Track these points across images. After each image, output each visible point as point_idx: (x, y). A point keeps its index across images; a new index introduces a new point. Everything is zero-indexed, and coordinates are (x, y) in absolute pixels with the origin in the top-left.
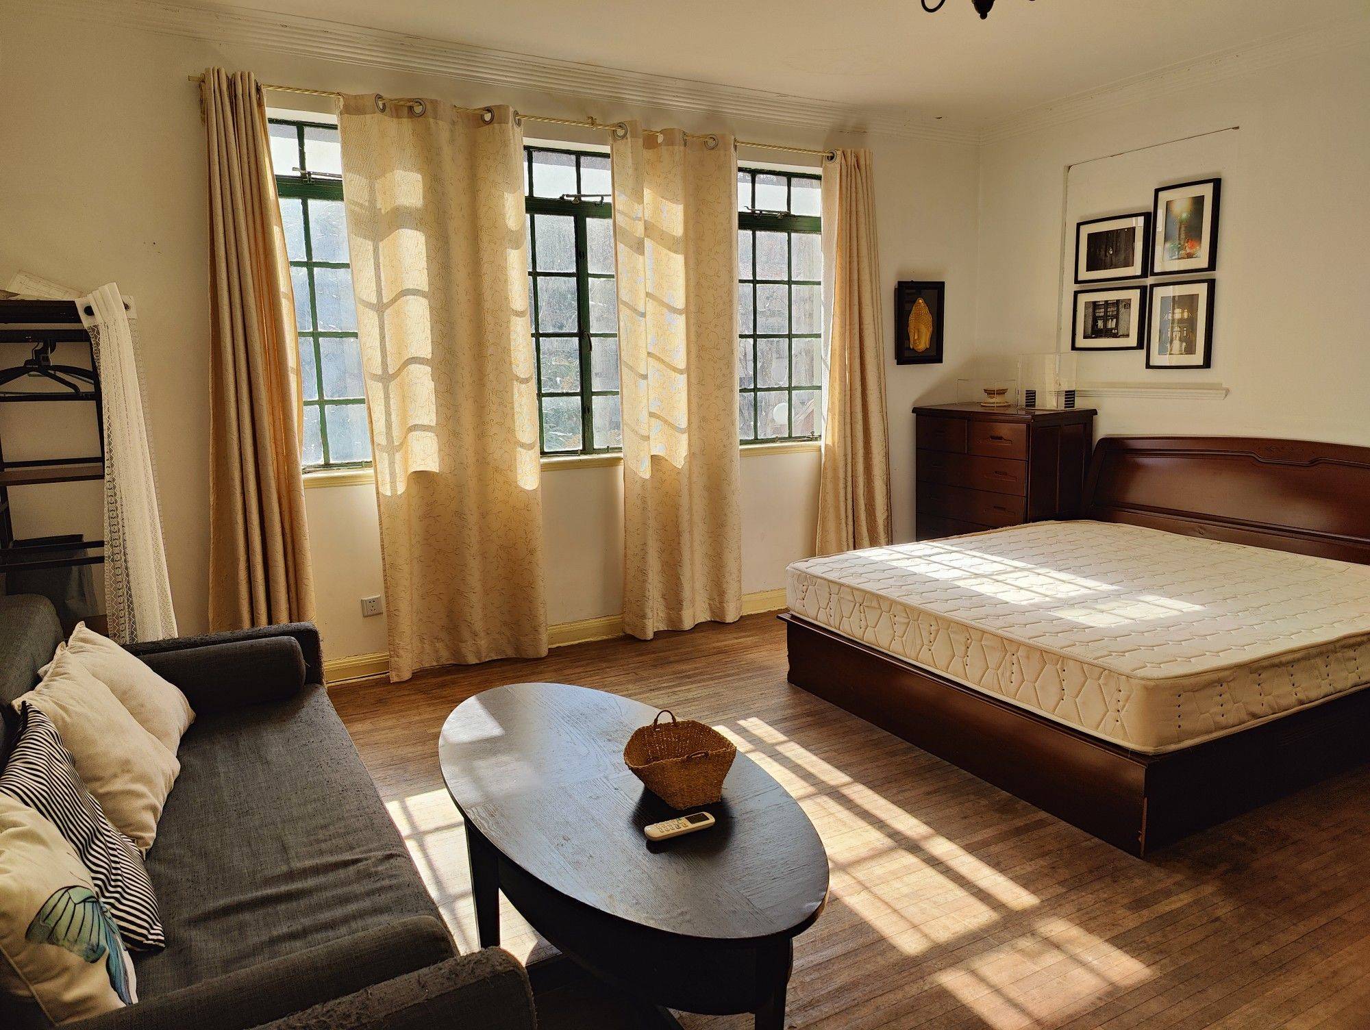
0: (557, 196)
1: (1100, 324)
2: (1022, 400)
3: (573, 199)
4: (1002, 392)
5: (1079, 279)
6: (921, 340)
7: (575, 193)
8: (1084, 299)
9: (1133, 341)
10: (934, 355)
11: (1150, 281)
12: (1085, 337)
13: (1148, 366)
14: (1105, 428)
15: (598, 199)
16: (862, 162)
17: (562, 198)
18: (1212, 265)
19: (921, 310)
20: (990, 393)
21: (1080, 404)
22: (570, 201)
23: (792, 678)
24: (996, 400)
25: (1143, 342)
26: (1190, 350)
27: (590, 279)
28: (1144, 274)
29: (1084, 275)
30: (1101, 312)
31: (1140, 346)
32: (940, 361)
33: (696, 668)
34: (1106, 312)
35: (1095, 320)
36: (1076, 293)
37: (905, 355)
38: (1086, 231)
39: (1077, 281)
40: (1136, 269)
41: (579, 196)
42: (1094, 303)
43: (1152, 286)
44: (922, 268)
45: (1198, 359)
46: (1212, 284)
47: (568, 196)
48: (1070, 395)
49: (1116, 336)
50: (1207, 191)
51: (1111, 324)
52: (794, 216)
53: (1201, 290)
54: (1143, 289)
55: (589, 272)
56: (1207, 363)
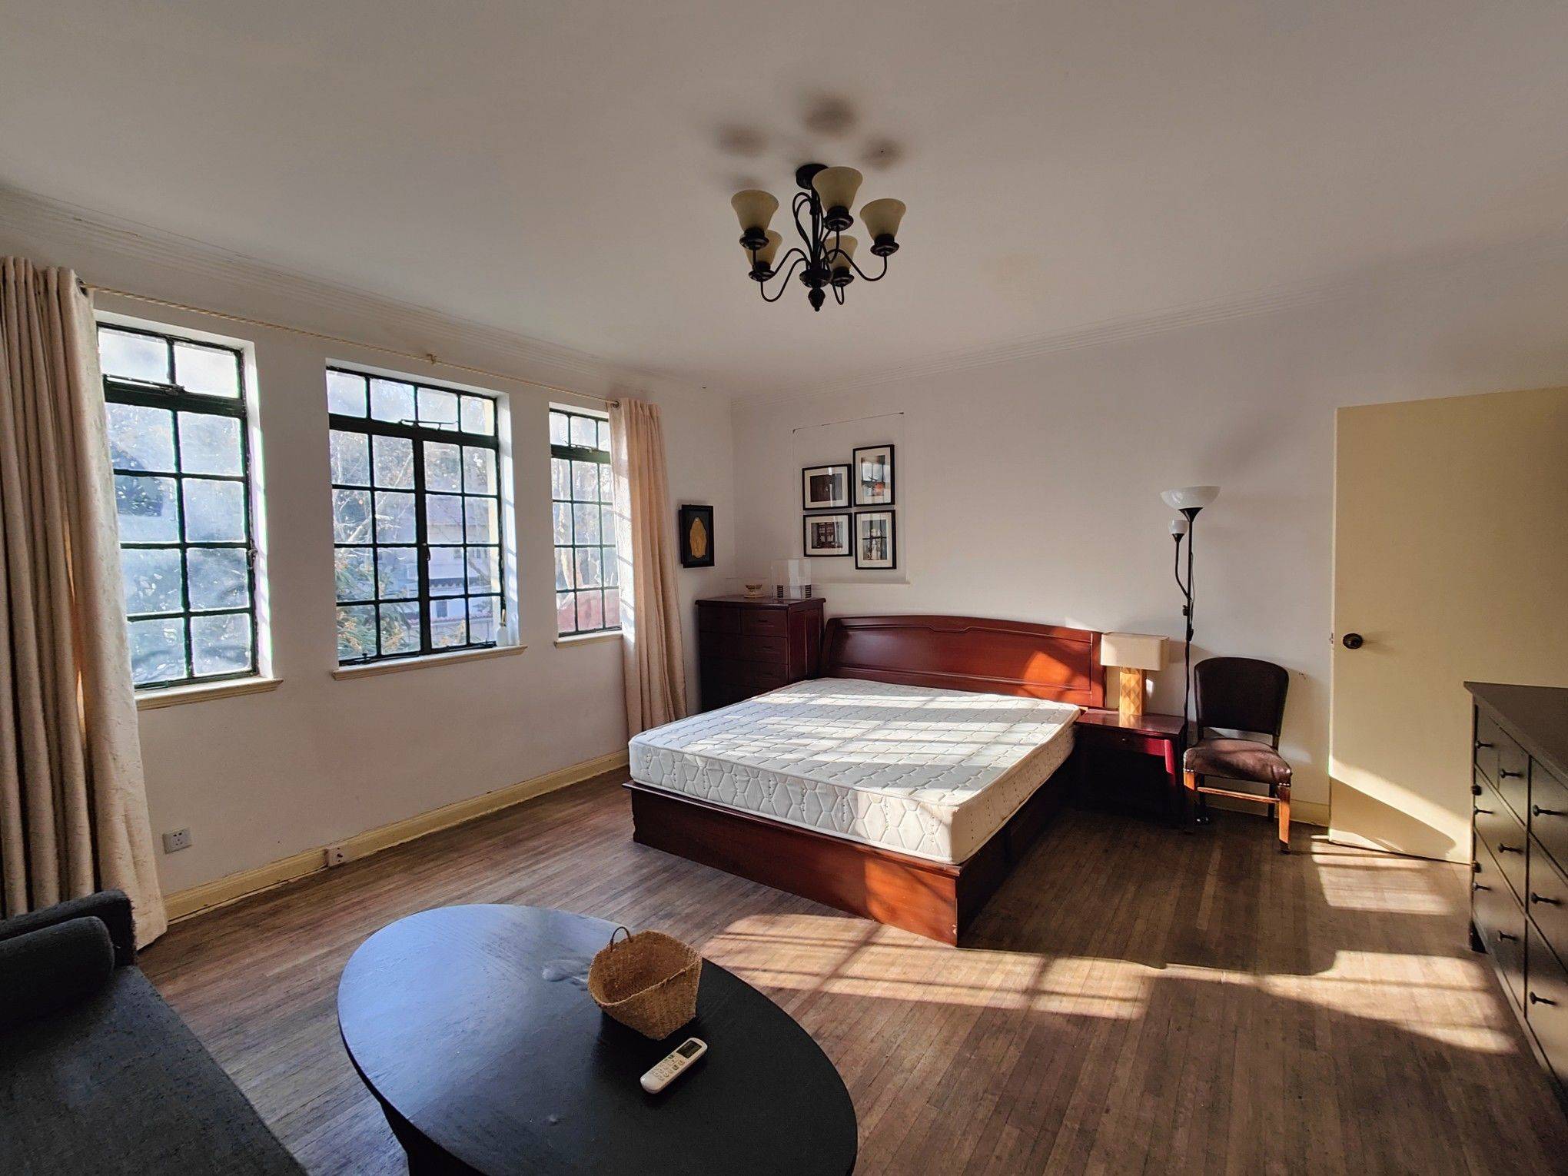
0: (396, 421)
1: (823, 539)
2: (776, 594)
3: (411, 424)
4: (759, 587)
5: (806, 507)
6: (698, 550)
7: (414, 419)
8: (810, 521)
9: (845, 550)
10: (708, 560)
11: (853, 510)
12: (813, 548)
13: (857, 568)
14: (831, 610)
15: (436, 427)
16: (655, 415)
17: (400, 423)
18: (893, 502)
19: (697, 526)
20: (750, 588)
21: (815, 595)
22: (407, 426)
23: (637, 838)
24: (756, 593)
25: (852, 551)
26: (883, 557)
27: (427, 495)
28: (850, 506)
29: (809, 504)
30: (823, 530)
31: (850, 554)
32: (713, 565)
33: (547, 843)
34: (826, 530)
35: (819, 536)
36: (805, 517)
37: (687, 560)
38: (809, 474)
39: (805, 509)
40: (843, 502)
41: (416, 422)
42: (818, 524)
43: (856, 514)
44: (696, 496)
45: (888, 563)
46: (893, 512)
47: (407, 421)
48: (808, 588)
49: (833, 547)
50: (886, 452)
51: (830, 539)
52: (601, 451)
53: (887, 517)
54: (850, 515)
55: (427, 489)
56: (894, 567)
